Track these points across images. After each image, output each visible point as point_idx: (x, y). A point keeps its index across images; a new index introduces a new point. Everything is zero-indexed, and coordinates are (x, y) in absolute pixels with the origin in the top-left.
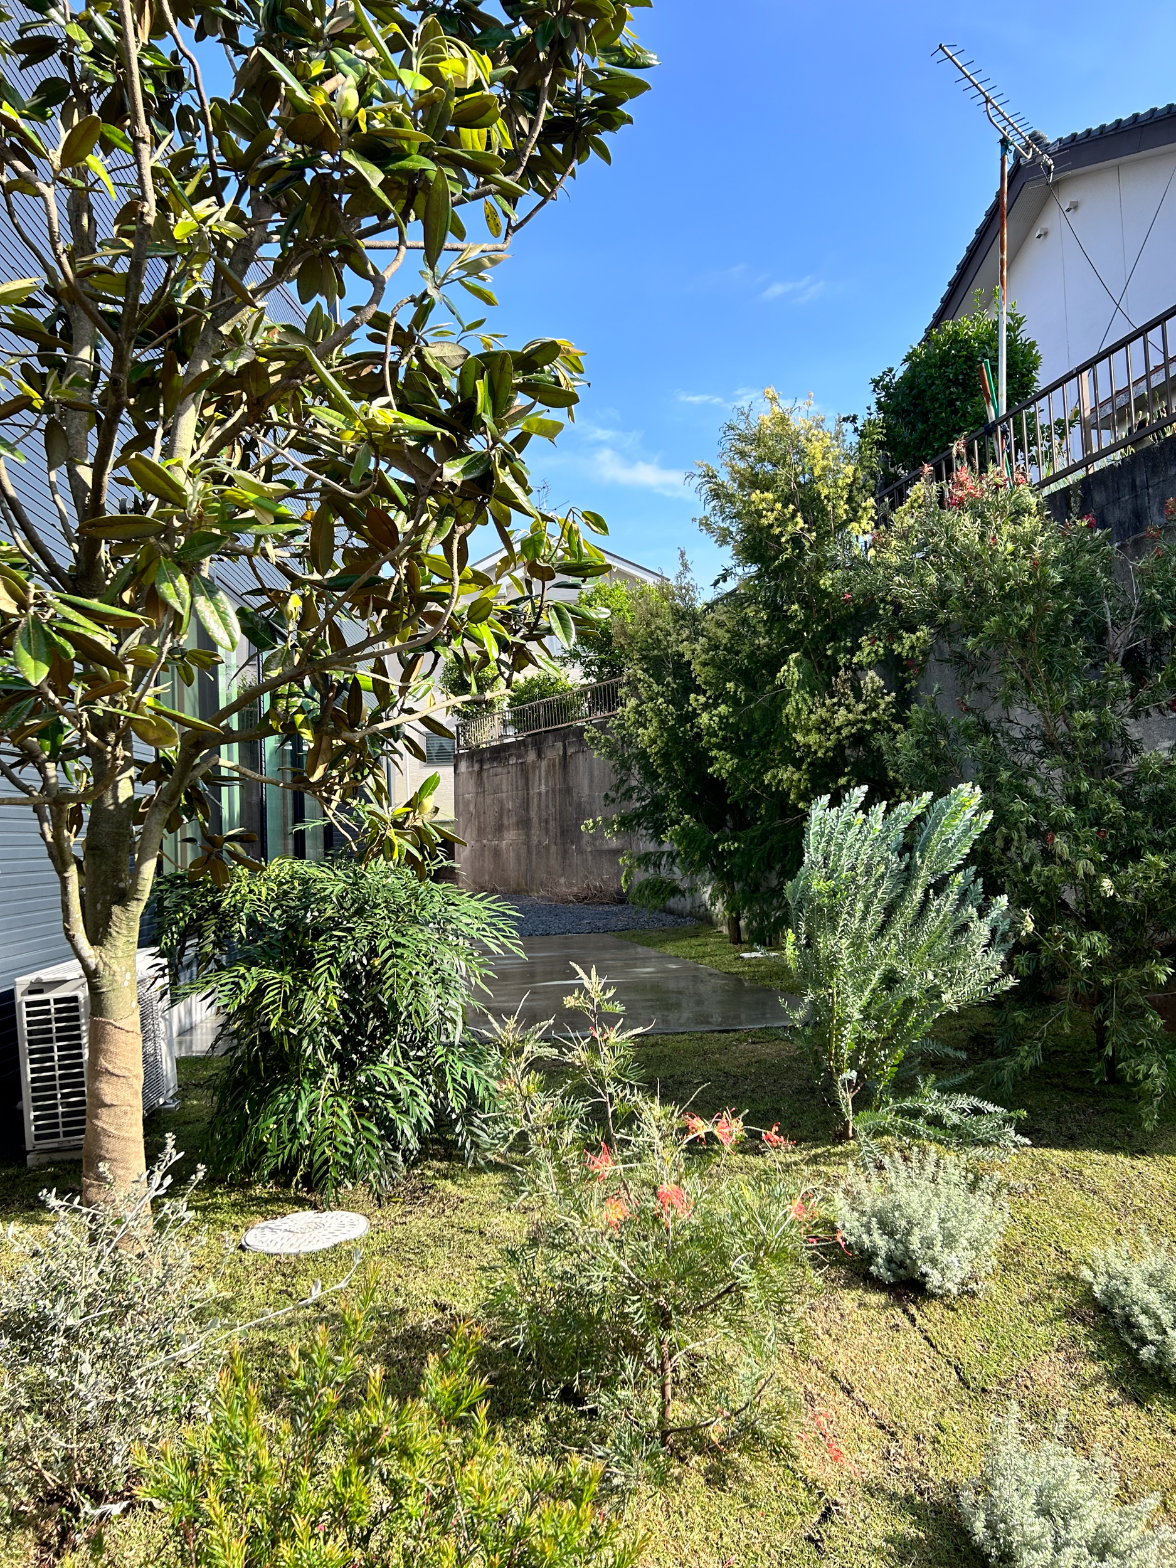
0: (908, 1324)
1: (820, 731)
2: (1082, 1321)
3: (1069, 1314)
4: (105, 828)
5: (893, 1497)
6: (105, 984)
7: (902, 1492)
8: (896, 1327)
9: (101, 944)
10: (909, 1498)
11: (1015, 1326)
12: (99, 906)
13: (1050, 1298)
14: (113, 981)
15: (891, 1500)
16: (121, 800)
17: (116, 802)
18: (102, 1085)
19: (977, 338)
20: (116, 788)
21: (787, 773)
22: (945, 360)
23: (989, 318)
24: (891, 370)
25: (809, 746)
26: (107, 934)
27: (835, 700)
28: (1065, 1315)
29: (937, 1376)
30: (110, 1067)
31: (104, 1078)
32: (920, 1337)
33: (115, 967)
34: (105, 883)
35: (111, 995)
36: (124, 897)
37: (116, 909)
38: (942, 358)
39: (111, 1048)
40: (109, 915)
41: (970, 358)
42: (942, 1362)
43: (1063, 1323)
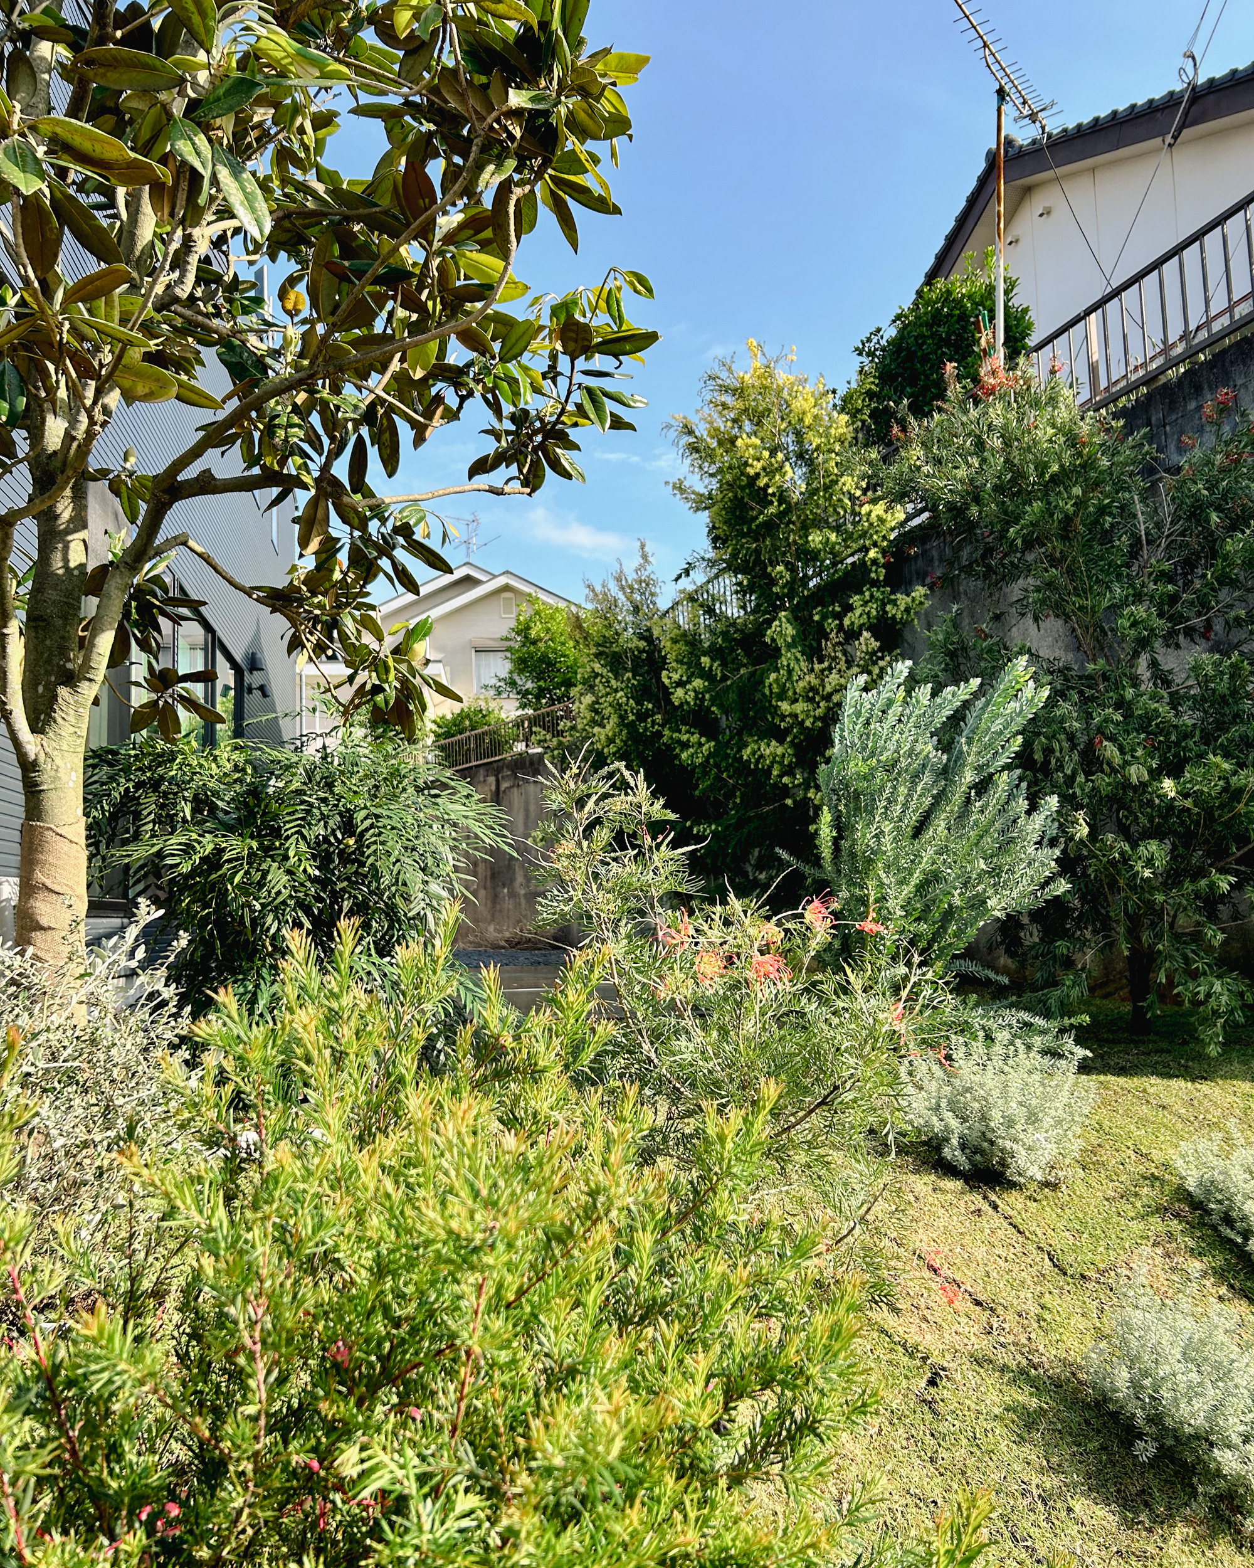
0: (990, 1211)
1: (811, 700)
2: (1177, 1216)
3: (1162, 1211)
4: (52, 595)
5: (1004, 1369)
6: (45, 780)
7: (1013, 1365)
8: (978, 1212)
9: (42, 731)
10: (1022, 1372)
11: (1106, 1220)
12: (41, 689)
13: (1136, 1195)
14: (56, 779)
15: (1002, 1371)
16: (72, 565)
17: (66, 566)
18: (38, 904)
19: (970, 297)
20: (66, 548)
21: (772, 749)
22: (936, 318)
23: (982, 281)
24: (879, 330)
25: (796, 716)
26: (50, 719)
27: (826, 664)
28: (1158, 1211)
29: (1029, 1261)
30: (48, 883)
31: (41, 896)
32: (1005, 1225)
33: (58, 761)
34: (48, 661)
35: (51, 794)
36: (71, 679)
37: (63, 691)
38: (934, 317)
39: (51, 859)
40: (54, 697)
41: (963, 317)
42: (1032, 1248)
43: (1155, 1220)
